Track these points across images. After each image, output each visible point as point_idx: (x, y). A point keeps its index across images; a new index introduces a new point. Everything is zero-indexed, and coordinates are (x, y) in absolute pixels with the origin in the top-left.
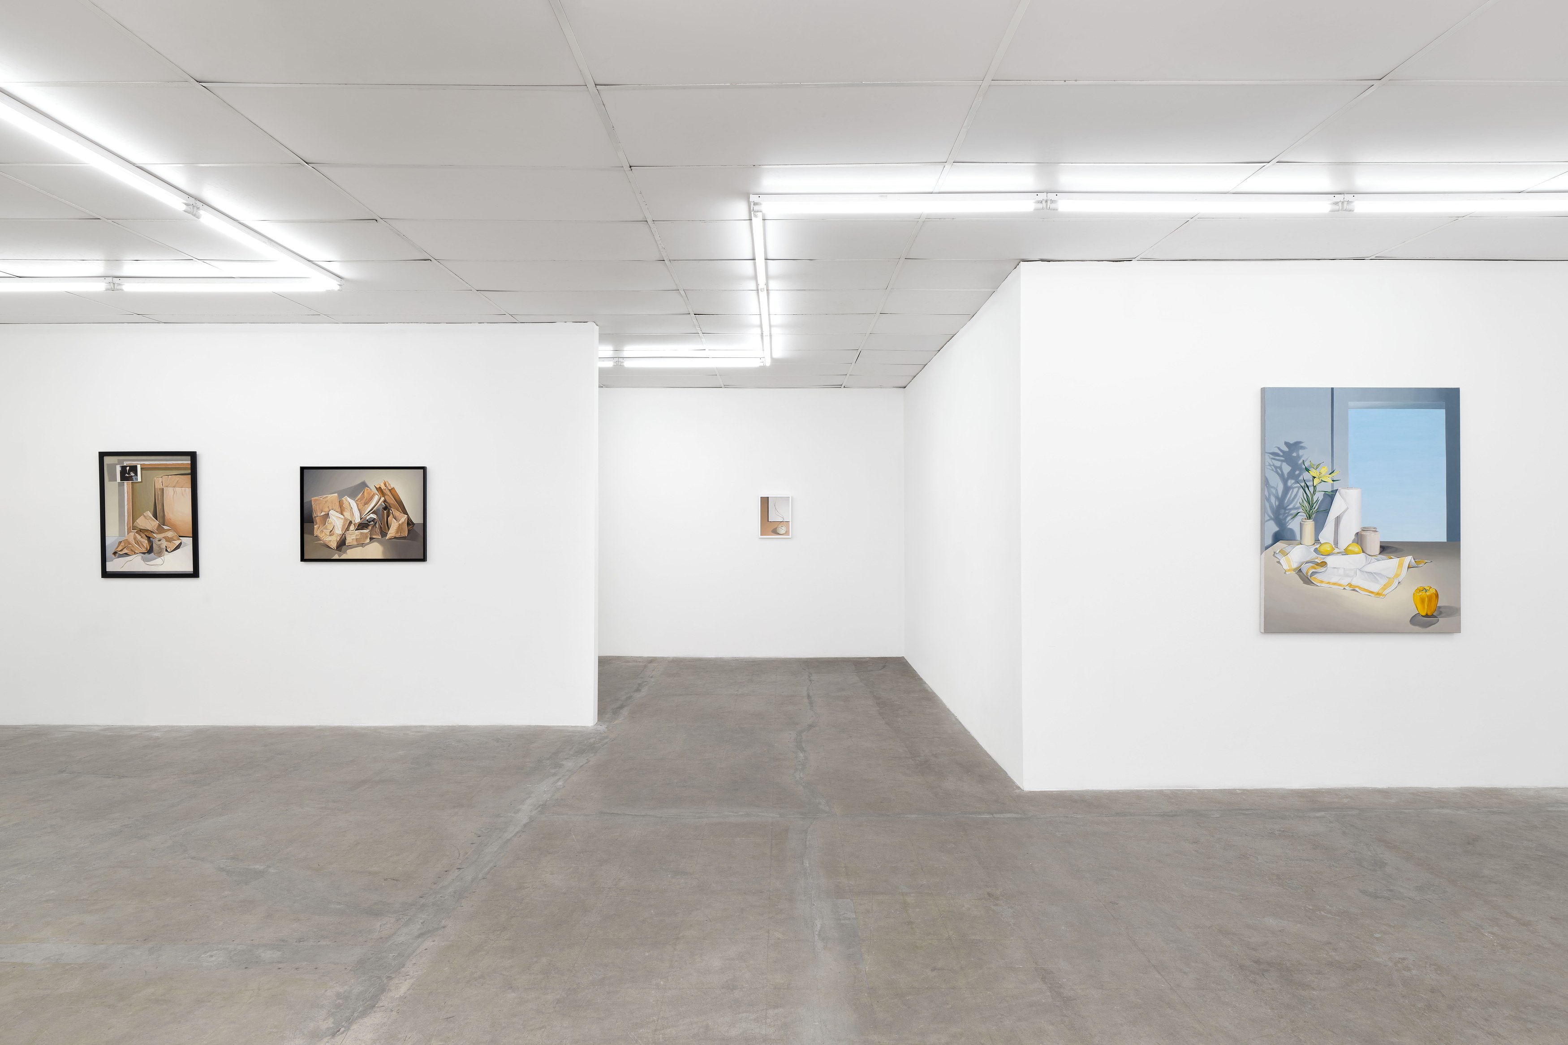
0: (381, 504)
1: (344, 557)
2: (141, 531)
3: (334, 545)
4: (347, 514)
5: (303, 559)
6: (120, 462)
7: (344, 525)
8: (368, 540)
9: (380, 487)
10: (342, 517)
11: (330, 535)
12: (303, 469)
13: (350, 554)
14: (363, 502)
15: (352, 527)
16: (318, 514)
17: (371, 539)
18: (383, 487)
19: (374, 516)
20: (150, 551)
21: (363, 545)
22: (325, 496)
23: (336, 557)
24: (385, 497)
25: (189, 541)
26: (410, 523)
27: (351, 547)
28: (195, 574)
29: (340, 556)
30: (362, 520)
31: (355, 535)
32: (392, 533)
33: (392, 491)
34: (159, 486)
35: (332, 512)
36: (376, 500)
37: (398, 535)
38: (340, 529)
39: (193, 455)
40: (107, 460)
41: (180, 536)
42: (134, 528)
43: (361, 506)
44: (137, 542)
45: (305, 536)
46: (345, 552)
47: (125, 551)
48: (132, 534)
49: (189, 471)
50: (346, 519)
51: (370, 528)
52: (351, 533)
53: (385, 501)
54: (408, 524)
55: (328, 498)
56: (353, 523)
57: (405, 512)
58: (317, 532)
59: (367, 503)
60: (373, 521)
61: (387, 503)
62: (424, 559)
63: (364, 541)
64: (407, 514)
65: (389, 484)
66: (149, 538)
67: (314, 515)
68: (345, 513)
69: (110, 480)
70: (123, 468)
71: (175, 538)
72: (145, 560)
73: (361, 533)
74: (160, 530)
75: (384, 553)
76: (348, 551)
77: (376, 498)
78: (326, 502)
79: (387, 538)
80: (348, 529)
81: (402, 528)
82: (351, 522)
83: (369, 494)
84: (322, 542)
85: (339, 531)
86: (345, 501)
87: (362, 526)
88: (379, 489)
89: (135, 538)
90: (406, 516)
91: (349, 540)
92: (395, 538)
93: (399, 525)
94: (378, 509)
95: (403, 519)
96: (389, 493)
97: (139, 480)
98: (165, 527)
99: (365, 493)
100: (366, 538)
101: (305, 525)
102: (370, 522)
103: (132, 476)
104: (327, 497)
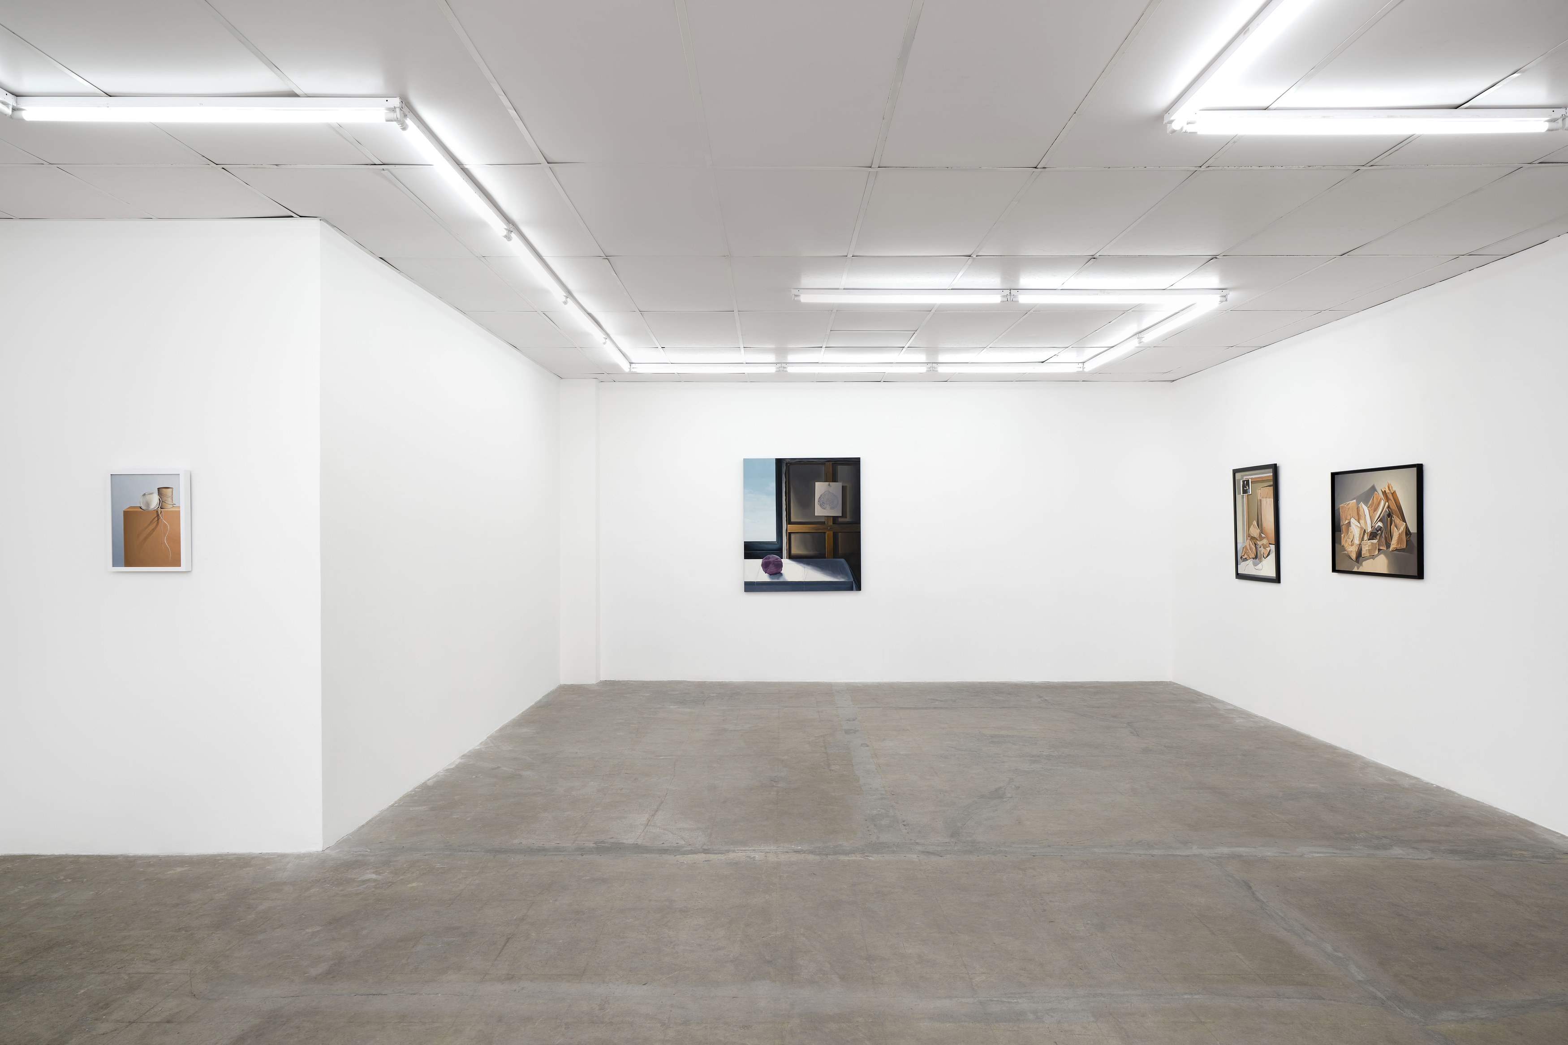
0: (1386, 511)
1: (1361, 570)
2: (1253, 538)
3: (1354, 556)
4: (1362, 522)
5: (1334, 570)
6: (1242, 476)
7: (1360, 535)
8: (1377, 552)
9: (1385, 491)
10: (1359, 525)
11: (1352, 545)
12: (1334, 475)
13: (1366, 566)
14: (1373, 508)
15: (1366, 538)
16: (1344, 522)
17: (1379, 550)
18: (1387, 491)
19: (1380, 524)
20: (1256, 557)
21: (1373, 557)
22: (1348, 503)
23: (1355, 570)
24: (1389, 502)
25: (1273, 547)
26: (1408, 532)
27: (1366, 559)
28: (1277, 580)
29: (1358, 569)
30: (1373, 528)
31: (1367, 546)
32: (1394, 544)
33: (1394, 494)
34: (1259, 498)
35: (1353, 520)
36: (1383, 505)
37: (1399, 547)
38: (1358, 539)
39: (1275, 468)
40: (1238, 475)
41: (1270, 544)
42: (1249, 535)
43: (1371, 512)
44: (1251, 548)
45: (1337, 545)
46: (1361, 564)
47: (1246, 556)
48: (1248, 540)
49: (1271, 483)
50: (1361, 528)
51: (1378, 537)
52: (1365, 544)
53: (1389, 507)
54: (1407, 534)
55: (1350, 505)
56: (1367, 532)
57: (1404, 520)
58: (1343, 543)
59: (1375, 510)
60: (1380, 530)
61: (1390, 509)
62: (1420, 575)
63: (1375, 552)
64: (1406, 522)
65: (1392, 487)
66: (1255, 544)
67: (1342, 524)
68: (1361, 521)
69: (1238, 494)
70: (1243, 482)
71: (1267, 546)
72: (1255, 565)
73: (1372, 543)
74: (1261, 538)
75: (1389, 567)
76: (1364, 563)
77: (1382, 503)
78: (1349, 508)
79: (1391, 549)
80: (1363, 539)
81: (1402, 538)
82: (1365, 531)
83: (1377, 499)
84: (1346, 552)
85: (1357, 541)
86: (1361, 508)
87: (1373, 536)
88: (1384, 493)
89: (1250, 545)
90: (1405, 523)
91: (1365, 552)
92: (1397, 550)
93: (1399, 534)
94: (1383, 516)
95: (1402, 528)
96: (1391, 498)
97: (1251, 493)
98: (1263, 535)
99: (1375, 498)
100: (1376, 550)
101: (1337, 533)
102: (1378, 531)
103: (1247, 489)
104: (1349, 503)
